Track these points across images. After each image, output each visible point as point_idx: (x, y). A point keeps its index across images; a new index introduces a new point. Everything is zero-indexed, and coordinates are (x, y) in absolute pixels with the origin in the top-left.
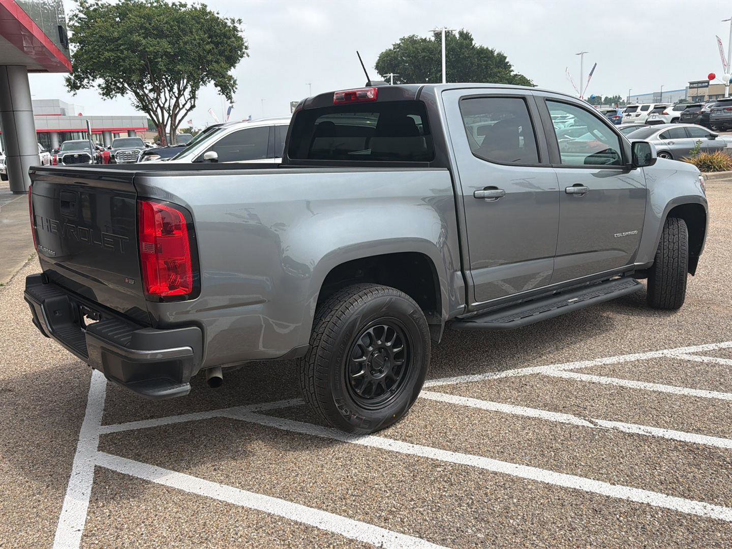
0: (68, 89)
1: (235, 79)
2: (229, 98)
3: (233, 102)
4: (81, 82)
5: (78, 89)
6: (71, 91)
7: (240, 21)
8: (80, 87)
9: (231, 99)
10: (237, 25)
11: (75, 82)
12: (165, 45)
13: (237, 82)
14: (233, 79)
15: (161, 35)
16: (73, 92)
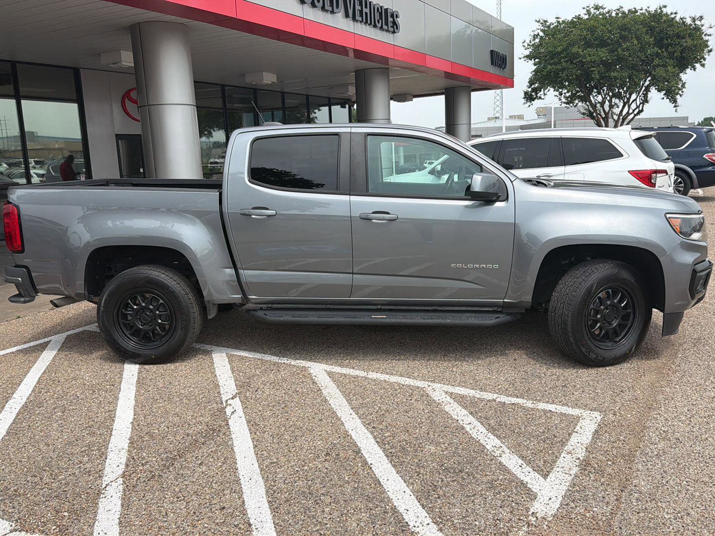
0: (524, 101)
1: (684, 82)
2: (675, 101)
3: (677, 106)
4: (537, 94)
5: (534, 100)
6: (526, 103)
7: (701, 18)
8: (535, 98)
9: (676, 103)
10: (698, 22)
11: (531, 95)
12: (603, 54)
13: (686, 86)
14: (682, 81)
15: (603, 44)
16: (529, 104)
